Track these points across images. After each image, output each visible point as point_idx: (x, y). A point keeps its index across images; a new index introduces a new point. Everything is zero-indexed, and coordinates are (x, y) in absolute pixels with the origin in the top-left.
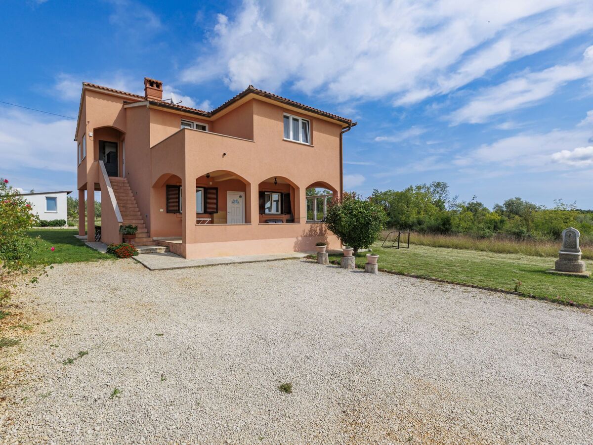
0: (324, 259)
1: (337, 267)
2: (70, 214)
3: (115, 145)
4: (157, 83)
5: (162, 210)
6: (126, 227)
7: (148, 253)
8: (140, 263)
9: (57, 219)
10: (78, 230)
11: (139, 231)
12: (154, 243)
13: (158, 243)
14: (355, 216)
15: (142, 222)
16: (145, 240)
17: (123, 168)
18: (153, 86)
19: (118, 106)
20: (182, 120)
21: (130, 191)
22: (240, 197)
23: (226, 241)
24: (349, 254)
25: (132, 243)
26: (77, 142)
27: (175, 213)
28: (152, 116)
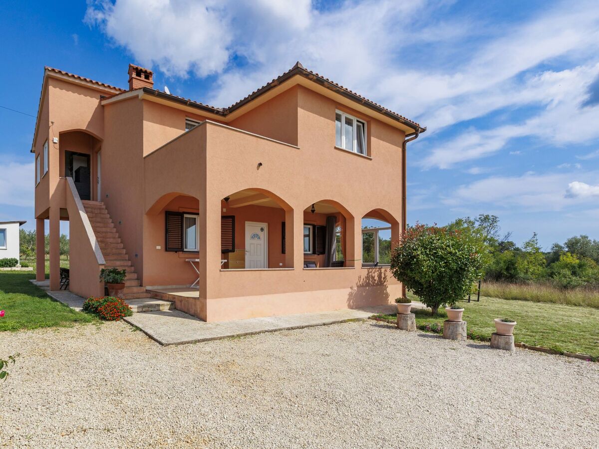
0: (409, 323)
1: (431, 337)
2: (22, 252)
3: (87, 157)
4: (146, 72)
5: (159, 247)
6: (110, 272)
7: (144, 312)
8: (141, 330)
9: (7, 258)
10: (35, 272)
11: (128, 276)
12: (149, 295)
13: (156, 296)
14: (442, 258)
15: (129, 263)
16: (135, 290)
17: (98, 189)
18: (140, 77)
19: (93, 102)
20: (186, 120)
21: (111, 221)
22: (262, 229)
23: (261, 294)
24: (457, 317)
25: (120, 295)
26: (34, 155)
27: (176, 252)
28: (146, 111)
